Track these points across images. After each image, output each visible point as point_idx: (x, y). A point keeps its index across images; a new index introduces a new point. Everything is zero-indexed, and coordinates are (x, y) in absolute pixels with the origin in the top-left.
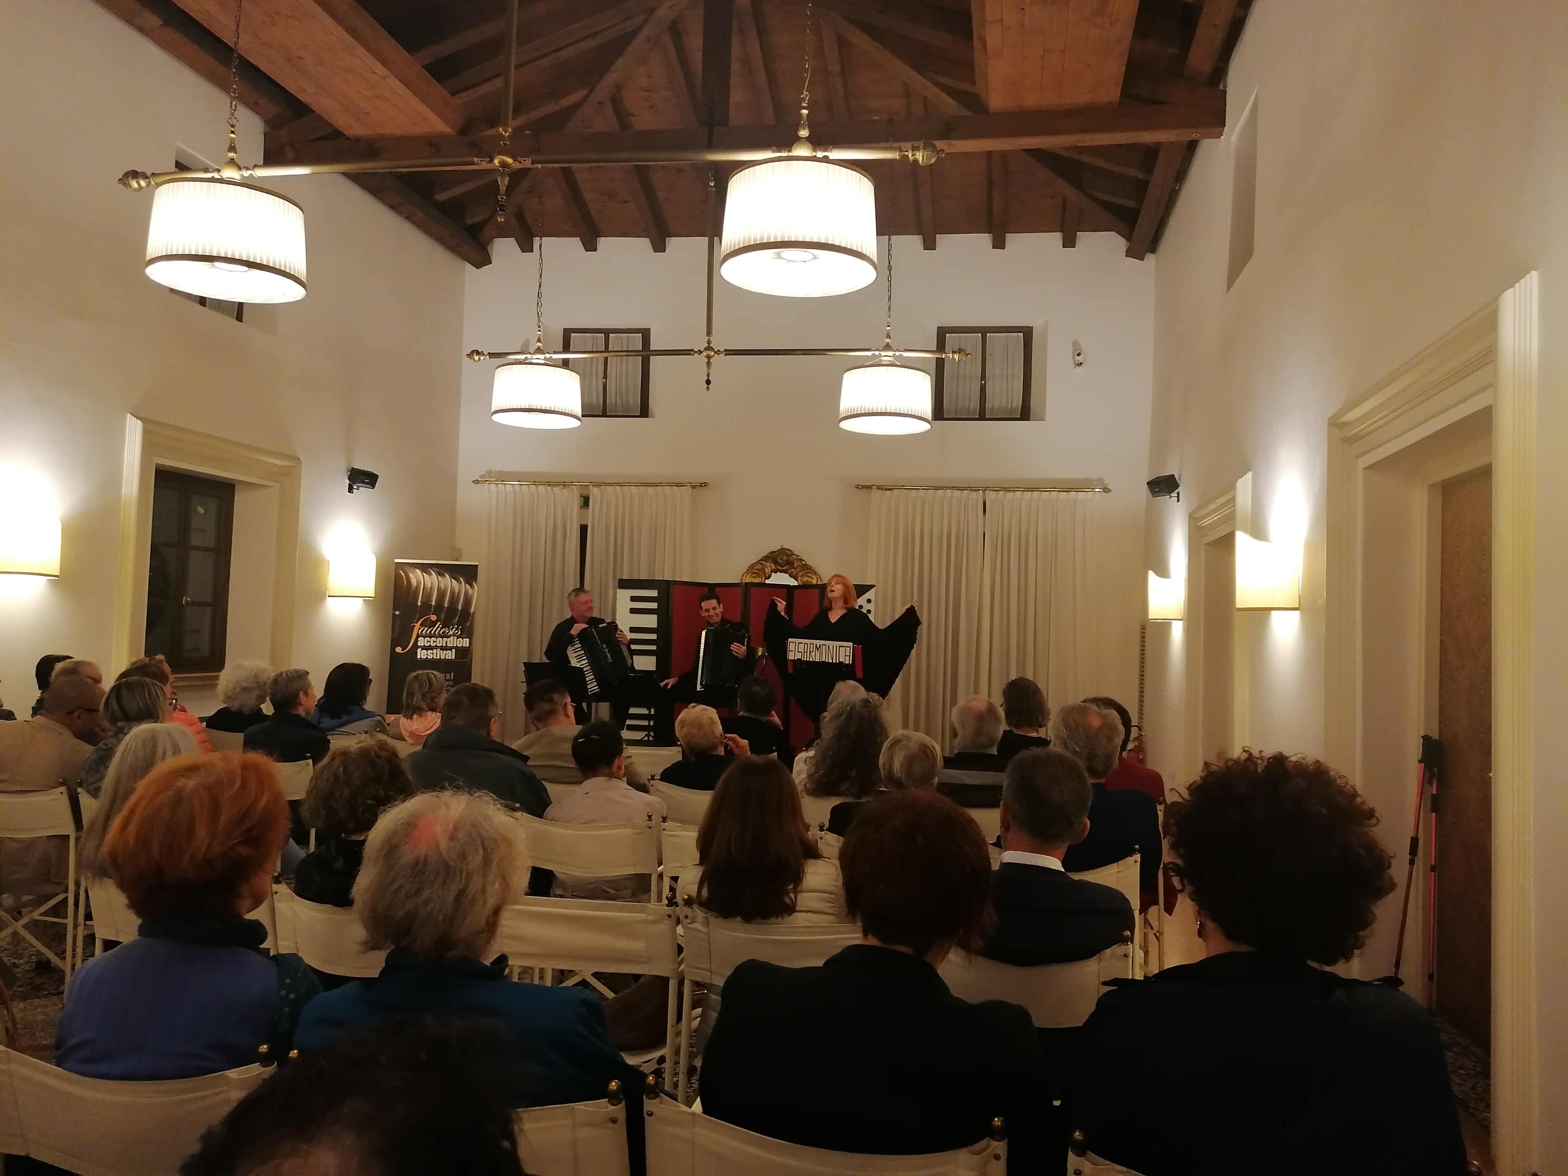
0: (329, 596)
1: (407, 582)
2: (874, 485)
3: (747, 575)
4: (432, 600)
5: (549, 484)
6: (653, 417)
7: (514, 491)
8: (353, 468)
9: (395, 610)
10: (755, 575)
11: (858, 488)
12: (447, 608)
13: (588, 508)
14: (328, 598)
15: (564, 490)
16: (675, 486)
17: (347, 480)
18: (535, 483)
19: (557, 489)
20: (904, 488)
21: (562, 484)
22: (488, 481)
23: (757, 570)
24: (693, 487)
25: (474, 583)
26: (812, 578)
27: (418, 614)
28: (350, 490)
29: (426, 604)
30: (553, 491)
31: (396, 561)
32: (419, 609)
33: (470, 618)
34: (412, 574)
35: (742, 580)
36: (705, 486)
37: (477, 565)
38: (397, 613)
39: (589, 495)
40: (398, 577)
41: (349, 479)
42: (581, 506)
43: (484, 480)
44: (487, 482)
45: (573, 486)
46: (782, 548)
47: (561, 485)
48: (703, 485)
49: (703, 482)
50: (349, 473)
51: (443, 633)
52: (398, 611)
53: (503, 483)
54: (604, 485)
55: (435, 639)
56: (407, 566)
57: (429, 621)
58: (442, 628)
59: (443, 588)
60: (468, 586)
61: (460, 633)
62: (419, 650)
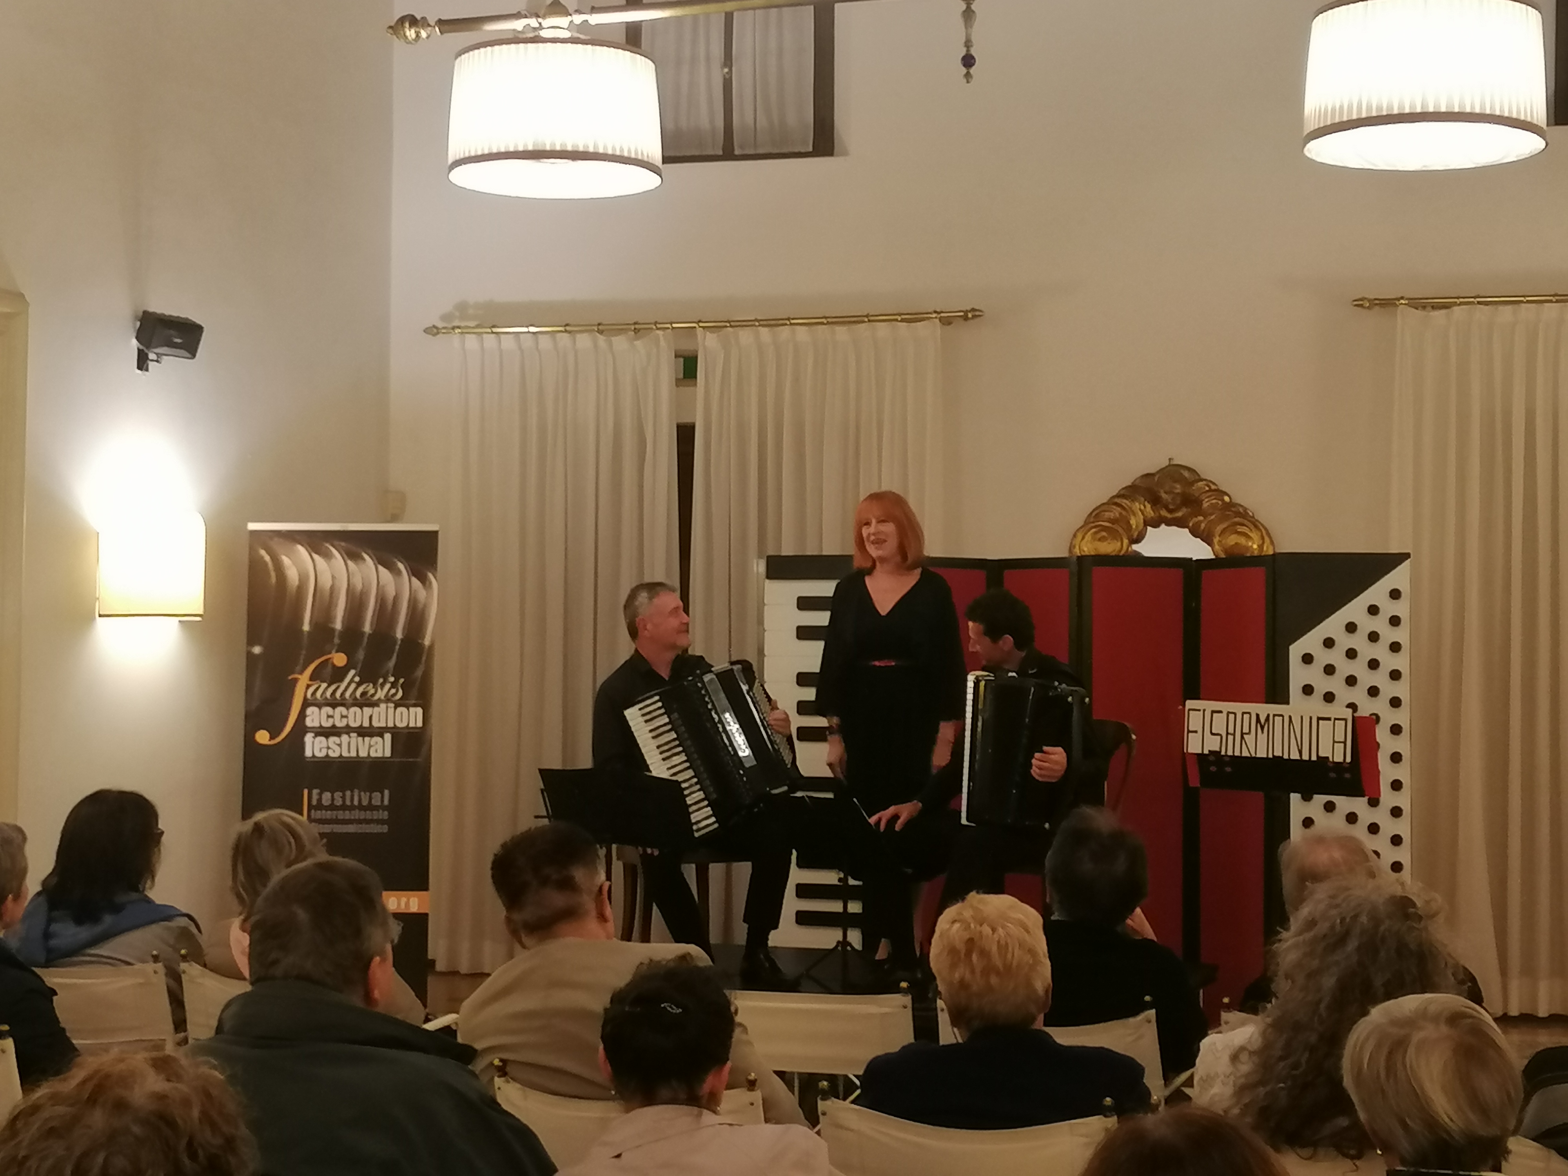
0: (100, 616)
1: (277, 576)
2: (1402, 298)
3: (1086, 534)
4: (335, 617)
5: (601, 329)
6: (845, 153)
7: (520, 348)
8: (145, 313)
9: (251, 642)
10: (1104, 534)
11: (1361, 306)
12: (370, 635)
13: (695, 385)
14: (98, 619)
15: (638, 343)
16: (902, 321)
17: (134, 343)
18: (568, 328)
19: (620, 342)
20: (1479, 303)
21: (633, 327)
22: (459, 327)
23: (1109, 520)
24: (946, 322)
25: (430, 575)
26: (1248, 537)
27: (304, 652)
28: (142, 363)
29: (322, 627)
30: (611, 345)
31: (252, 526)
32: (305, 641)
33: (424, 658)
34: (286, 556)
35: (1071, 548)
36: (974, 317)
37: (436, 533)
38: (257, 650)
39: (697, 352)
40: (255, 567)
41: (137, 338)
42: (677, 380)
43: (450, 326)
44: (457, 331)
45: (658, 332)
46: (1170, 465)
47: (630, 330)
48: (970, 315)
49: (969, 308)
50: (138, 324)
51: (364, 694)
52: (259, 644)
53: (495, 330)
54: (731, 326)
55: (341, 710)
56: (276, 539)
57: (329, 669)
58: (359, 684)
59: (359, 587)
60: (416, 582)
61: (400, 694)
62: (309, 738)
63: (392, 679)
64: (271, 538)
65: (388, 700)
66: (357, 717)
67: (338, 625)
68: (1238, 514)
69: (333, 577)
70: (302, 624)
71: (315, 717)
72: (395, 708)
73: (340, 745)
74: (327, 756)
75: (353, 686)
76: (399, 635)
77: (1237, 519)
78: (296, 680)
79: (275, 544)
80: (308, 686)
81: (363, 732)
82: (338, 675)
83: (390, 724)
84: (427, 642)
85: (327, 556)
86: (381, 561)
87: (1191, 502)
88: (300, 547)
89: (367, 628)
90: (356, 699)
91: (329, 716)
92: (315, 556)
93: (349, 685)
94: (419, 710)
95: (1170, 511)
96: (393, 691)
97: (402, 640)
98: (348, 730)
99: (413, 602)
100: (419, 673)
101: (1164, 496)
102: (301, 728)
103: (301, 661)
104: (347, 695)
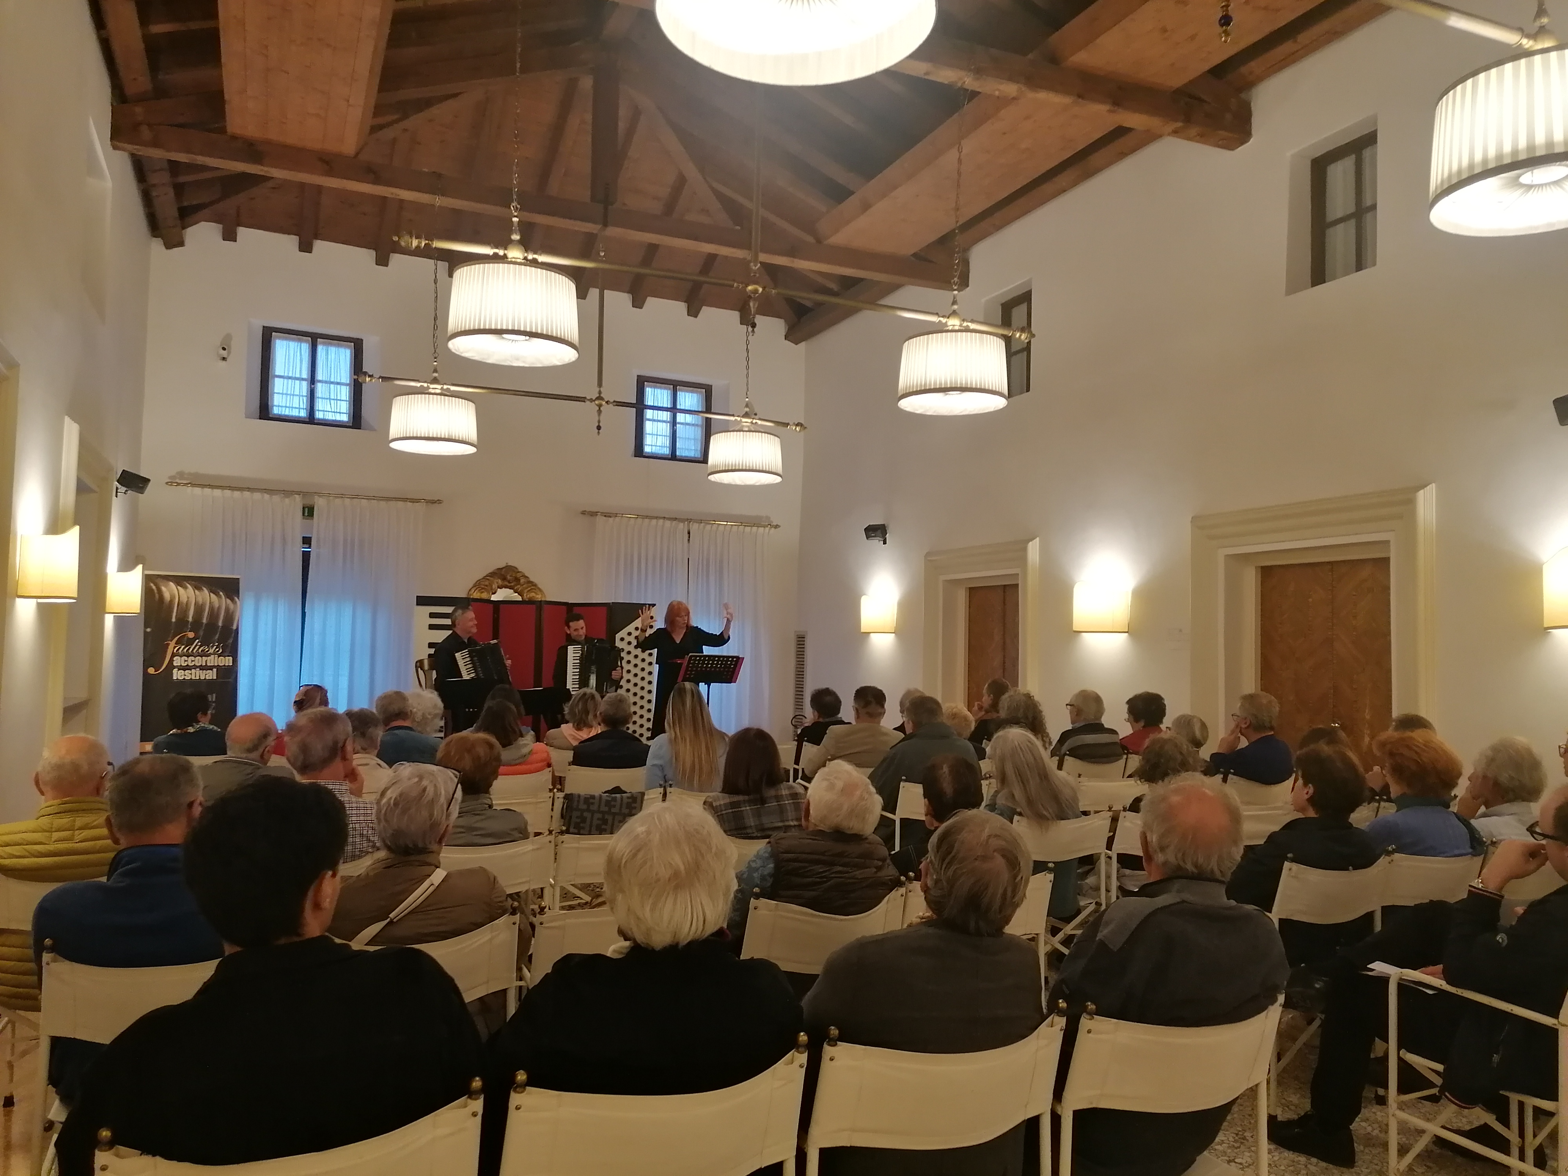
0: (106, 613)
1: (159, 596)
2: (599, 512)
3: (474, 590)
4: (189, 615)
8: (123, 470)
9: (146, 627)
10: (483, 590)
11: (585, 514)
12: (206, 623)
13: (312, 520)
14: (106, 615)
15: (285, 499)
16: (411, 502)
19: (276, 498)
20: (624, 516)
23: (483, 585)
24: (427, 503)
25: (236, 598)
26: (537, 594)
27: (172, 631)
28: (117, 493)
29: (182, 620)
30: (271, 499)
31: (147, 572)
32: (174, 626)
33: (233, 634)
34: (165, 587)
35: (469, 594)
37: (238, 579)
38: (149, 630)
39: (315, 505)
40: (148, 591)
42: (305, 516)
43: (182, 482)
44: (189, 485)
45: (296, 495)
46: (508, 565)
47: (281, 493)
48: (438, 502)
49: (438, 499)
50: (120, 479)
51: (202, 651)
52: (150, 628)
54: (333, 496)
55: (193, 658)
56: (159, 579)
57: (186, 638)
58: (201, 646)
59: (200, 603)
60: (229, 601)
61: (221, 651)
62: (175, 671)
63: (217, 644)
64: (157, 578)
65: (214, 654)
66: (199, 661)
67: (190, 619)
68: (533, 586)
69: (188, 598)
70: (171, 618)
71: (177, 661)
72: (219, 657)
73: (191, 674)
74: (184, 679)
75: (198, 647)
76: (220, 624)
77: (533, 587)
78: (168, 644)
79: (159, 581)
80: (175, 647)
81: (202, 668)
82: (190, 642)
83: (216, 665)
84: (234, 627)
85: (185, 588)
86: (211, 591)
87: (517, 580)
88: (171, 583)
89: (205, 621)
90: (198, 653)
91: (185, 661)
92: (179, 587)
93: (195, 647)
94: (231, 658)
95: (509, 582)
96: (218, 649)
97: (222, 626)
98: (195, 667)
99: (227, 609)
100: (230, 641)
101: (509, 577)
102: (171, 666)
103: (171, 636)
104: (195, 651)
